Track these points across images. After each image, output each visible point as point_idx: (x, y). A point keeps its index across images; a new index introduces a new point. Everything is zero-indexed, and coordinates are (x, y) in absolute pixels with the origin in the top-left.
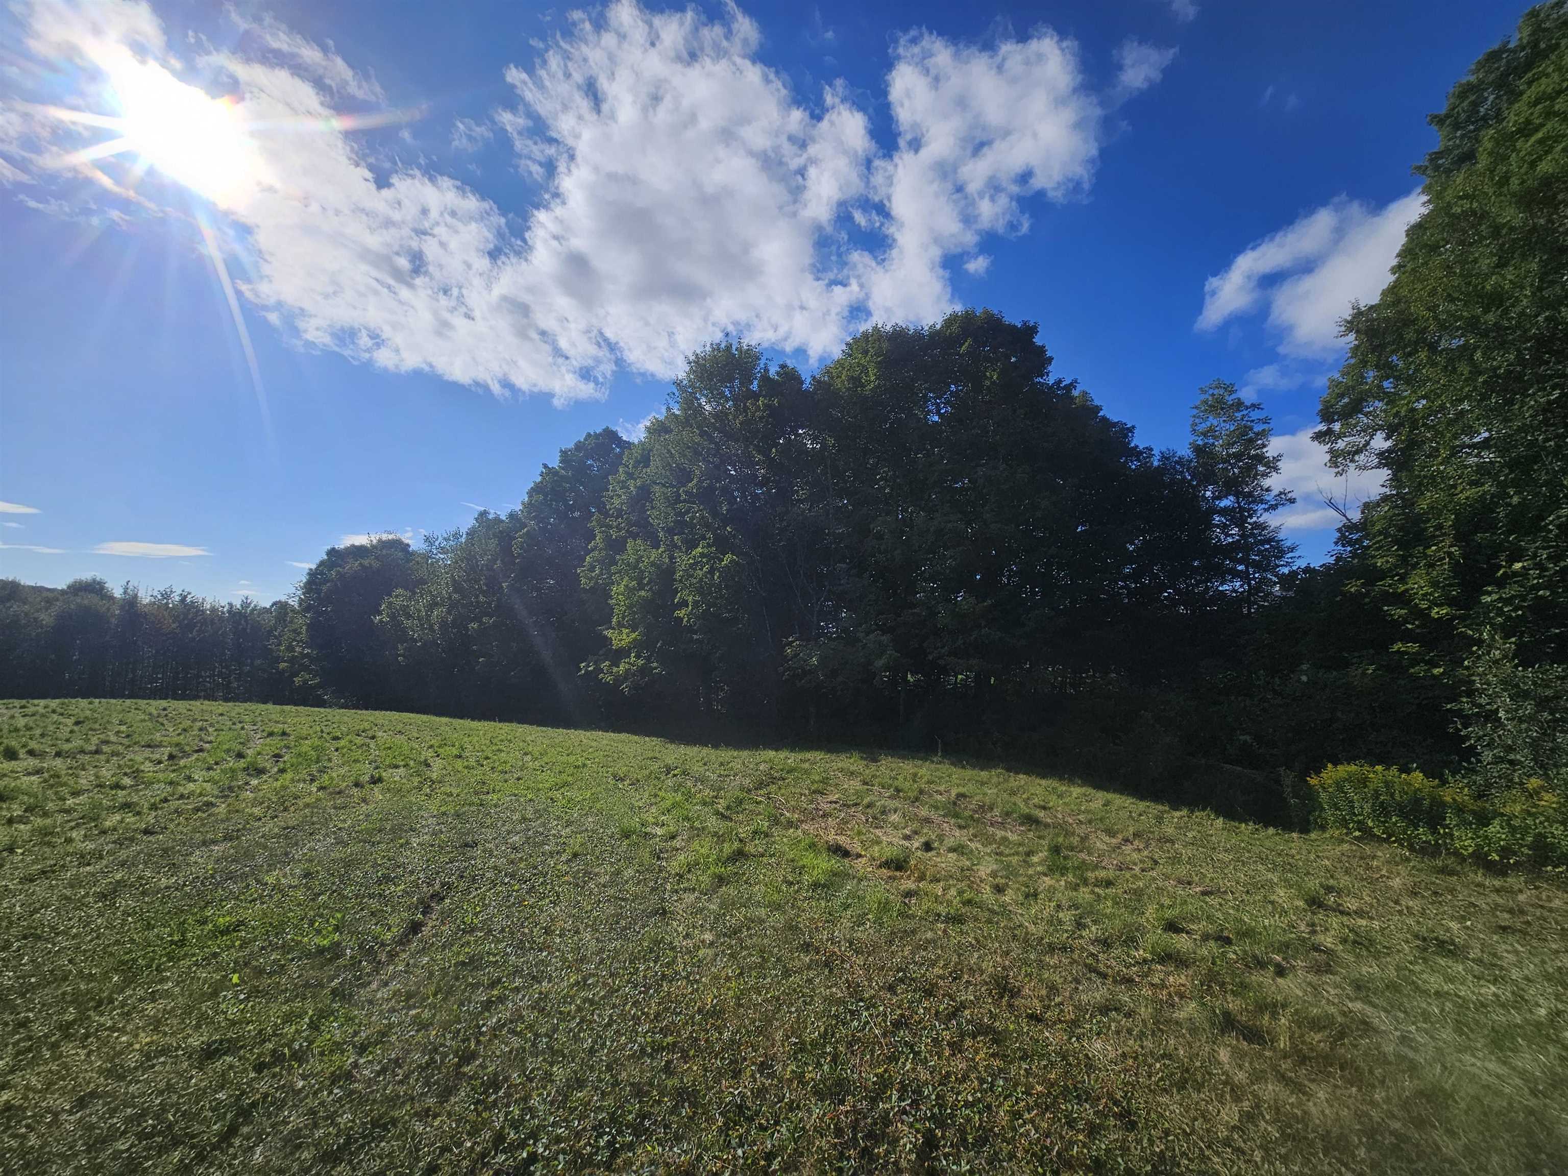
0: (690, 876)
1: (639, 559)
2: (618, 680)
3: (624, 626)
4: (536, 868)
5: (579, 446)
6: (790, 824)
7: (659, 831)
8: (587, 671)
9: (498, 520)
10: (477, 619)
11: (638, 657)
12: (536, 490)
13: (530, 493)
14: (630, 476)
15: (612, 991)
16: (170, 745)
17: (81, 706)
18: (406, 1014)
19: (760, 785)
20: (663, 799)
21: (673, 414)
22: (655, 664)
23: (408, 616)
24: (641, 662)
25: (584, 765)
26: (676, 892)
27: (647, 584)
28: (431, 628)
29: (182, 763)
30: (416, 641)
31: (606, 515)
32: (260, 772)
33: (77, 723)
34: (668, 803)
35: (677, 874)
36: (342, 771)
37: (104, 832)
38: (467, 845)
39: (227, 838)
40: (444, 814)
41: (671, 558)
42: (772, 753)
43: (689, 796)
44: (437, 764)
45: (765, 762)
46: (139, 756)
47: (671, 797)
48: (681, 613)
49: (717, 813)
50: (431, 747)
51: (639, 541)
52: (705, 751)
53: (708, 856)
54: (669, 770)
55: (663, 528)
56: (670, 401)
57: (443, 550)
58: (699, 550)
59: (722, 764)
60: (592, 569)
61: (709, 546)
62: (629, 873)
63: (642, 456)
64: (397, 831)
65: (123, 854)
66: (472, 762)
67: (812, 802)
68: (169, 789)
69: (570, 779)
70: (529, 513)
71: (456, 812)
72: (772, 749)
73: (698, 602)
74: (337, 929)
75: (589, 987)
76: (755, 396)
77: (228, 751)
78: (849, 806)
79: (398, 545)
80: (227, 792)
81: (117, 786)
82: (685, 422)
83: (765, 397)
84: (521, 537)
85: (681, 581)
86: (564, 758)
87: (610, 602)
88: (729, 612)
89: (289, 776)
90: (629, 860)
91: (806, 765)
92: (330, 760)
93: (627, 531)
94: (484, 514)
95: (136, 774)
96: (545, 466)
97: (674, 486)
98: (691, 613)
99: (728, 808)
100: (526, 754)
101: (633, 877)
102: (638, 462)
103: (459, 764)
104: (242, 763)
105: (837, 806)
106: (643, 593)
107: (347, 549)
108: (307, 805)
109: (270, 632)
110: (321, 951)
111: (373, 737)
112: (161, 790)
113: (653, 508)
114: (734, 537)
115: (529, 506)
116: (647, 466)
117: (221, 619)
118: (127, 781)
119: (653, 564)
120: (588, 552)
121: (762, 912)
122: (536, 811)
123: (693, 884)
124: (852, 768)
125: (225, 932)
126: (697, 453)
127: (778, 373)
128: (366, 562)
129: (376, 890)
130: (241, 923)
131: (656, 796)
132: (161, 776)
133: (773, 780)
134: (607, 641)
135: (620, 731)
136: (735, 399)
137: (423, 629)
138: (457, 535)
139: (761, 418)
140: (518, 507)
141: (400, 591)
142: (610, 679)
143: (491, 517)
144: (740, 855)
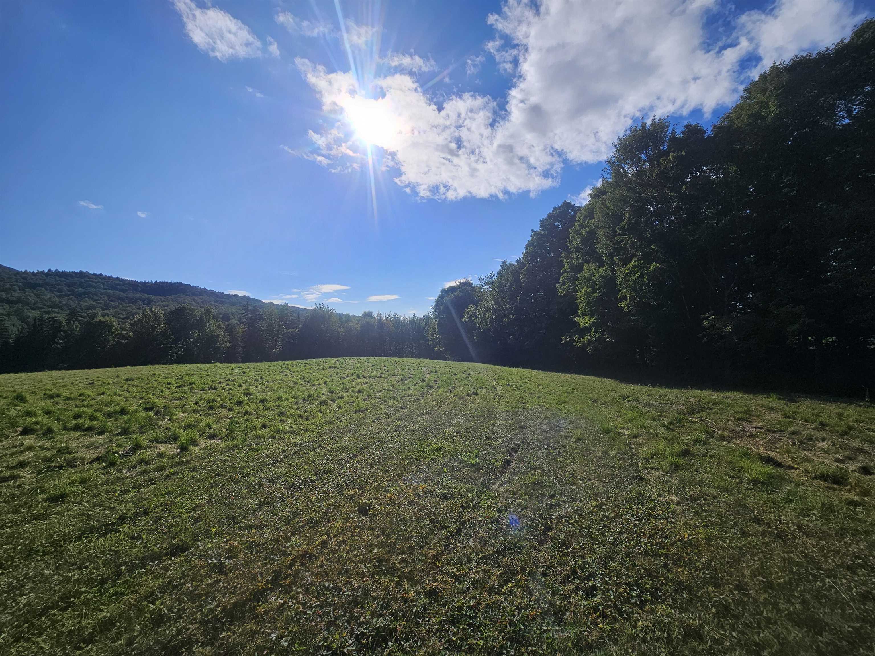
0: (653, 461)
1: (592, 275)
2: (584, 346)
3: (586, 315)
4: (559, 443)
5: (550, 216)
6: (722, 438)
7: (627, 433)
8: (565, 341)
9: (511, 265)
10: (507, 317)
11: (596, 332)
12: (530, 245)
13: (526, 248)
14: (582, 226)
15: (618, 516)
16: (400, 375)
17: (372, 359)
18: (515, 501)
19: (693, 411)
20: (625, 414)
21: (607, 182)
22: (607, 336)
23: (476, 318)
24: (598, 335)
25: (572, 392)
26: (646, 468)
27: (599, 288)
28: (487, 323)
29: (406, 382)
30: (480, 329)
31: (569, 252)
32: (431, 387)
33: (373, 366)
34: (630, 416)
35: (644, 458)
36: (461, 389)
37: (389, 407)
38: (522, 427)
39: (427, 413)
40: (508, 411)
41: (613, 271)
42: (698, 392)
43: (642, 414)
44: (499, 388)
45: (694, 397)
46: (393, 379)
47: (630, 414)
48: (623, 304)
49: (664, 425)
50: (494, 379)
51: (591, 264)
52: (646, 388)
53: (665, 450)
54: (624, 398)
55: (605, 254)
56: (604, 174)
57: (487, 284)
58: (632, 263)
59: (660, 396)
60: (564, 284)
61: (639, 260)
62: (613, 453)
63: (588, 212)
64: (489, 417)
65: (397, 415)
66: (514, 387)
67: (738, 426)
68: (404, 392)
69: (566, 399)
70: (527, 258)
71: (513, 411)
72: (698, 389)
73: (634, 296)
74: (476, 457)
75: (605, 510)
76: (666, 154)
77: (419, 378)
78: (773, 432)
79: (467, 284)
80: (423, 395)
81: (389, 390)
82: (616, 184)
83: (673, 152)
84: (524, 271)
85: (621, 285)
86: (561, 388)
87: (576, 301)
88: (656, 300)
89: (442, 389)
90: (612, 447)
91: (729, 401)
92: (455, 384)
93: (583, 259)
94: (504, 262)
95: (393, 385)
96: (533, 231)
97: (611, 227)
98: (629, 304)
99: (671, 423)
100: (539, 385)
101: (616, 456)
102: (586, 217)
103: (509, 388)
104: (425, 384)
105: (762, 430)
106: (596, 294)
107: (448, 289)
108: (451, 403)
109: (424, 329)
110: (473, 465)
111: (469, 374)
112: (401, 393)
113: (598, 243)
114: (657, 252)
115: (527, 255)
116: (593, 218)
117: (407, 324)
118: (391, 388)
119: (601, 276)
120: (561, 275)
121: (714, 492)
122: (552, 414)
123: (657, 464)
124: (771, 405)
125: (437, 450)
126: (625, 202)
127: (683, 133)
128: (456, 294)
129: (487, 442)
130: (441, 448)
131: (619, 412)
132: (401, 387)
133: (703, 409)
134: (576, 324)
135: (587, 374)
136: (650, 161)
137: (483, 323)
138: (492, 275)
139: (671, 167)
140: (521, 256)
141: (471, 306)
142: (579, 345)
143: (508, 263)
144: (685, 453)
